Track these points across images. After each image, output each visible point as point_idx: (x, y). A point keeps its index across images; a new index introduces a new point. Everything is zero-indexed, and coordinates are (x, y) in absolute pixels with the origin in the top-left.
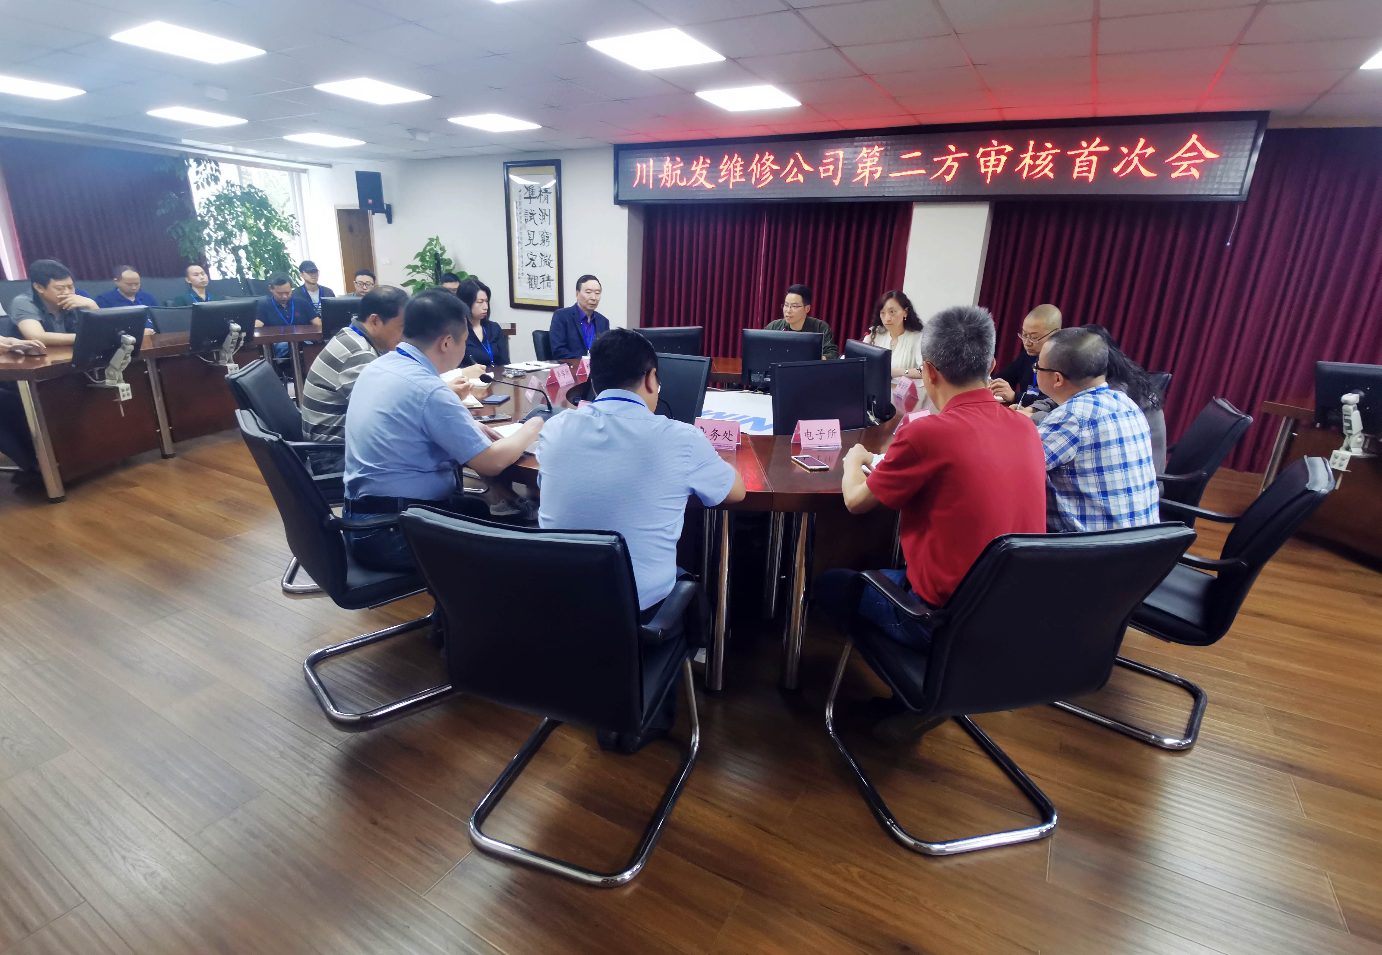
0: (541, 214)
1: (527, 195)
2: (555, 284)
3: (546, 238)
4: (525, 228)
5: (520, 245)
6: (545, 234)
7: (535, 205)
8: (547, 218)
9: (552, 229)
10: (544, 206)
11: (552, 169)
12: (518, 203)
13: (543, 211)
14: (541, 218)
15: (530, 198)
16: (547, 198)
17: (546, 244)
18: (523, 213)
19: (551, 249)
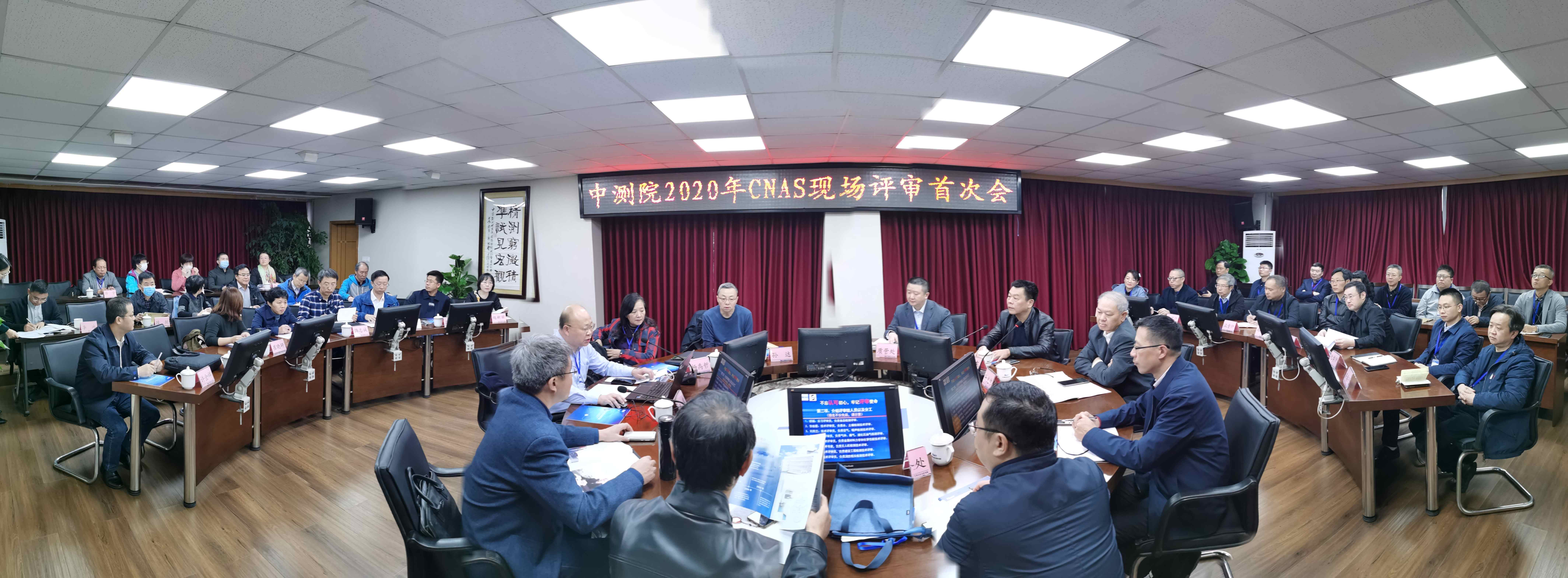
0: (511, 226)
1: (499, 212)
2: (519, 278)
3: (513, 244)
4: (496, 236)
5: (490, 249)
6: (513, 241)
7: (506, 219)
8: (516, 229)
9: (520, 237)
10: (514, 220)
11: (523, 194)
12: (491, 219)
13: (513, 224)
14: (511, 229)
15: (502, 214)
16: (516, 214)
17: (514, 248)
18: (495, 225)
19: (518, 252)
